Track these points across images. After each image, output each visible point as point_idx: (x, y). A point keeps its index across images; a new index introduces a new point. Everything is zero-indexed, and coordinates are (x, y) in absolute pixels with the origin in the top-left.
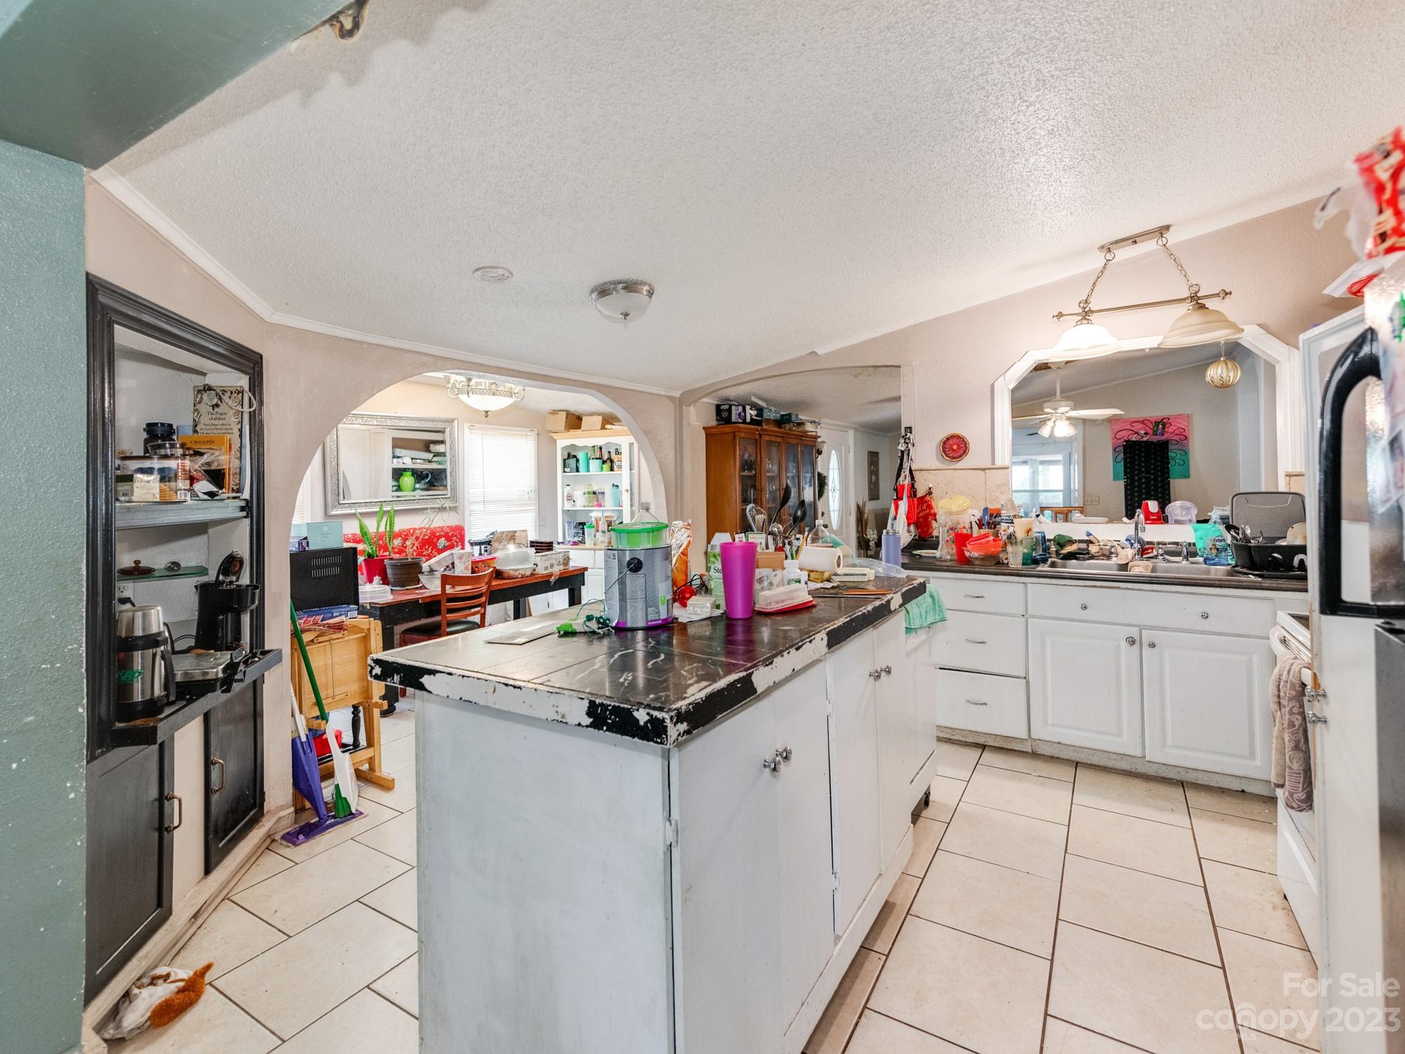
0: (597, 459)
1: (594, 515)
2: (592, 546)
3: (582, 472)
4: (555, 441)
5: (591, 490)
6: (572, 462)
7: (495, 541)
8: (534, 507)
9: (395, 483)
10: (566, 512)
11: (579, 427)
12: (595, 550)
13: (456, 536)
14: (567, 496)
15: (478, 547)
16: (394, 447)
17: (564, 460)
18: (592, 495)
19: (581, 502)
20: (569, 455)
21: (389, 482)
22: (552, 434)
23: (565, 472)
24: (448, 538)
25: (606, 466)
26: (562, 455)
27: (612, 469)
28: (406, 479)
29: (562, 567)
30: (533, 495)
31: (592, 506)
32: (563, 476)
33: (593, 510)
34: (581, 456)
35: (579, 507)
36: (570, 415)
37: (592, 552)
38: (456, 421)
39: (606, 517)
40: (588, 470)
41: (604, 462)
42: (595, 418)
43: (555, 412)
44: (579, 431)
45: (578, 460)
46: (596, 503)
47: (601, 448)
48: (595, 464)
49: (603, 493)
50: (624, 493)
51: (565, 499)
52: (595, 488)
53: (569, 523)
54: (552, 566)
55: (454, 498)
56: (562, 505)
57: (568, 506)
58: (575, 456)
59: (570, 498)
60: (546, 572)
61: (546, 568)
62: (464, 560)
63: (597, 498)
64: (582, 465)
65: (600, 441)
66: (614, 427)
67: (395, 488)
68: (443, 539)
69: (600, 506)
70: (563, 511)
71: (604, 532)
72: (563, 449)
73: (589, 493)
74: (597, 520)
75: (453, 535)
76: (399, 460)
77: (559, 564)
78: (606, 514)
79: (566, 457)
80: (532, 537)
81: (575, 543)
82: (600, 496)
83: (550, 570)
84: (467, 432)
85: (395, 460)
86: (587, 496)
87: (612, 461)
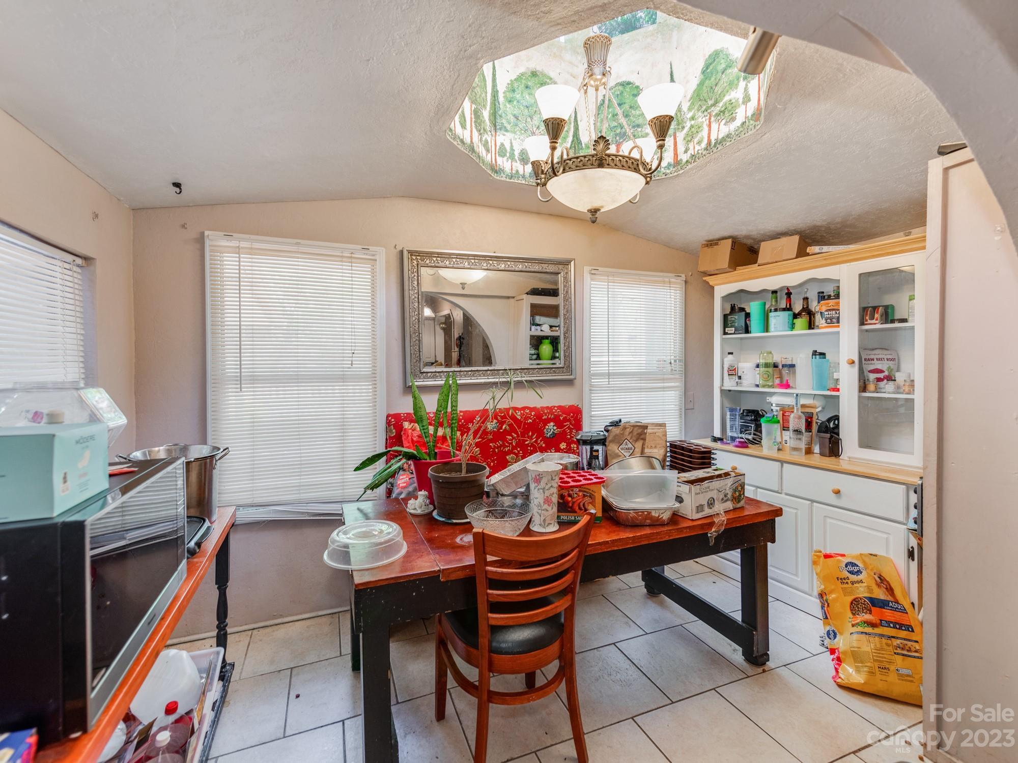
0: (784, 310)
1: (774, 400)
2: (774, 454)
3: (756, 331)
4: (712, 288)
5: (770, 361)
6: (739, 319)
7: (611, 441)
8: (679, 384)
9: (533, 352)
10: (725, 393)
11: (754, 261)
12: (782, 462)
13: (569, 420)
14: (729, 370)
15: (588, 447)
16: (533, 315)
17: (725, 317)
18: (770, 370)
19: (751, 379)
20: (733, 308)
21: (526, 349)
22: (707, 279)
23: (725, 333)
24: (559, 423)
25: (801, 322)
26: (723, 309)
27: (811, 325)
28: (544, 347)
29: (729, 505)
30: (679, 367)
31: (772, 386)
32: (723, 340)
33: (774, 394)
34: (754, 308)
35: (747, 384)
36: (736, 242)
37: (778, 464)
38: (572, 263)
39: (803, 406)
40: (767, 329)
41: (795, 316)
42: (784, 240)
43: (712, 243)
44: (754, 267)
45: (748, 315)
46: (777, 381)
47: (789, 294)
48: (778, 320)
49: (793, 366)
50: (844, 368)
51: (726, 374)
52: (777, 358)
53: (731, 410)
54: (711, 503)
55: (568, 368)
56: (720, 382)
57: (730, 384)
58: (742, 310)
59: (733, 372)
60: (700, 515)
61: (700, 508)
62: (542, 484)
63: (780, 373)
64: (755, 322)
65: (792, 279)
66: (825, 249)
67: (535, 357)
68: (552, 424)
69: (787, 386)
70: (722, 391)
71: (797, 432)
72: (725, 298)
73: (767, 365)
74: (785, 411)
75: (565, 420)
76: (538, 327)
77: (724, 501)
78: (803, 401)
79: (728, 311)
80: (674, 434)
81: (743, 445)
82: (785, 371)
83: (707, 511)
84: (587, 277)
85: (533, 328)
86: (762, 369)
87: (810, 314)
